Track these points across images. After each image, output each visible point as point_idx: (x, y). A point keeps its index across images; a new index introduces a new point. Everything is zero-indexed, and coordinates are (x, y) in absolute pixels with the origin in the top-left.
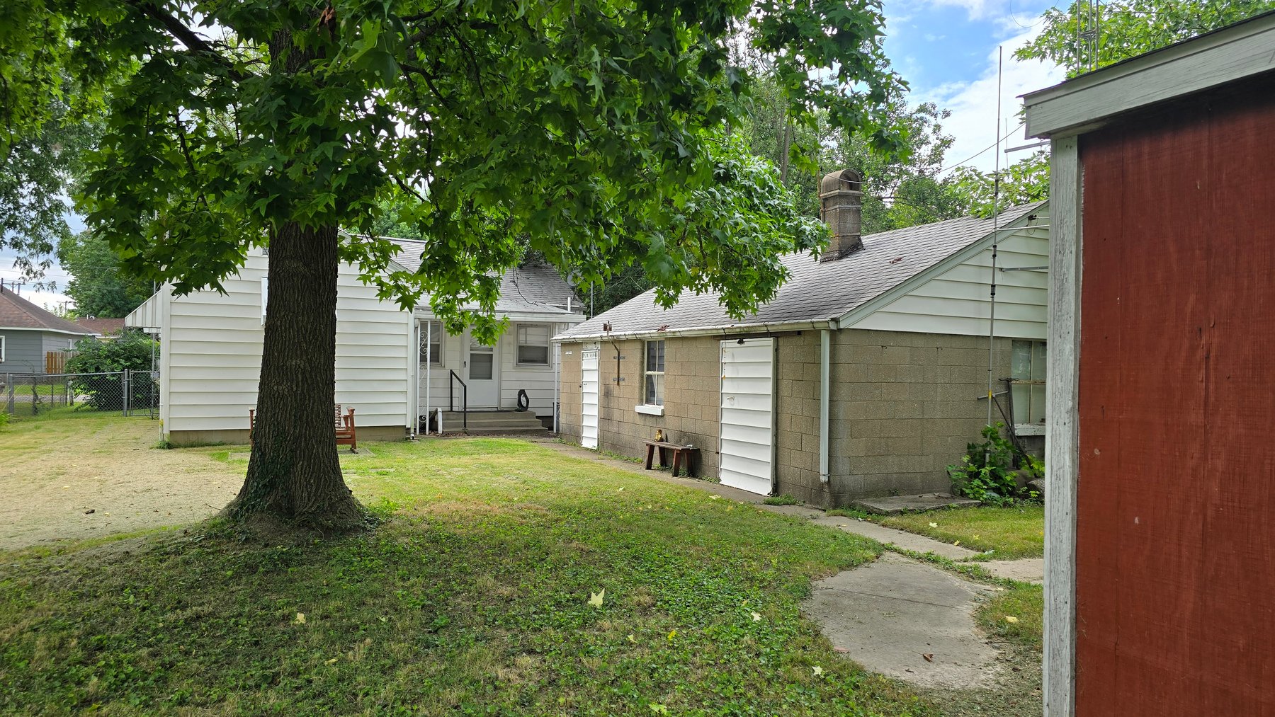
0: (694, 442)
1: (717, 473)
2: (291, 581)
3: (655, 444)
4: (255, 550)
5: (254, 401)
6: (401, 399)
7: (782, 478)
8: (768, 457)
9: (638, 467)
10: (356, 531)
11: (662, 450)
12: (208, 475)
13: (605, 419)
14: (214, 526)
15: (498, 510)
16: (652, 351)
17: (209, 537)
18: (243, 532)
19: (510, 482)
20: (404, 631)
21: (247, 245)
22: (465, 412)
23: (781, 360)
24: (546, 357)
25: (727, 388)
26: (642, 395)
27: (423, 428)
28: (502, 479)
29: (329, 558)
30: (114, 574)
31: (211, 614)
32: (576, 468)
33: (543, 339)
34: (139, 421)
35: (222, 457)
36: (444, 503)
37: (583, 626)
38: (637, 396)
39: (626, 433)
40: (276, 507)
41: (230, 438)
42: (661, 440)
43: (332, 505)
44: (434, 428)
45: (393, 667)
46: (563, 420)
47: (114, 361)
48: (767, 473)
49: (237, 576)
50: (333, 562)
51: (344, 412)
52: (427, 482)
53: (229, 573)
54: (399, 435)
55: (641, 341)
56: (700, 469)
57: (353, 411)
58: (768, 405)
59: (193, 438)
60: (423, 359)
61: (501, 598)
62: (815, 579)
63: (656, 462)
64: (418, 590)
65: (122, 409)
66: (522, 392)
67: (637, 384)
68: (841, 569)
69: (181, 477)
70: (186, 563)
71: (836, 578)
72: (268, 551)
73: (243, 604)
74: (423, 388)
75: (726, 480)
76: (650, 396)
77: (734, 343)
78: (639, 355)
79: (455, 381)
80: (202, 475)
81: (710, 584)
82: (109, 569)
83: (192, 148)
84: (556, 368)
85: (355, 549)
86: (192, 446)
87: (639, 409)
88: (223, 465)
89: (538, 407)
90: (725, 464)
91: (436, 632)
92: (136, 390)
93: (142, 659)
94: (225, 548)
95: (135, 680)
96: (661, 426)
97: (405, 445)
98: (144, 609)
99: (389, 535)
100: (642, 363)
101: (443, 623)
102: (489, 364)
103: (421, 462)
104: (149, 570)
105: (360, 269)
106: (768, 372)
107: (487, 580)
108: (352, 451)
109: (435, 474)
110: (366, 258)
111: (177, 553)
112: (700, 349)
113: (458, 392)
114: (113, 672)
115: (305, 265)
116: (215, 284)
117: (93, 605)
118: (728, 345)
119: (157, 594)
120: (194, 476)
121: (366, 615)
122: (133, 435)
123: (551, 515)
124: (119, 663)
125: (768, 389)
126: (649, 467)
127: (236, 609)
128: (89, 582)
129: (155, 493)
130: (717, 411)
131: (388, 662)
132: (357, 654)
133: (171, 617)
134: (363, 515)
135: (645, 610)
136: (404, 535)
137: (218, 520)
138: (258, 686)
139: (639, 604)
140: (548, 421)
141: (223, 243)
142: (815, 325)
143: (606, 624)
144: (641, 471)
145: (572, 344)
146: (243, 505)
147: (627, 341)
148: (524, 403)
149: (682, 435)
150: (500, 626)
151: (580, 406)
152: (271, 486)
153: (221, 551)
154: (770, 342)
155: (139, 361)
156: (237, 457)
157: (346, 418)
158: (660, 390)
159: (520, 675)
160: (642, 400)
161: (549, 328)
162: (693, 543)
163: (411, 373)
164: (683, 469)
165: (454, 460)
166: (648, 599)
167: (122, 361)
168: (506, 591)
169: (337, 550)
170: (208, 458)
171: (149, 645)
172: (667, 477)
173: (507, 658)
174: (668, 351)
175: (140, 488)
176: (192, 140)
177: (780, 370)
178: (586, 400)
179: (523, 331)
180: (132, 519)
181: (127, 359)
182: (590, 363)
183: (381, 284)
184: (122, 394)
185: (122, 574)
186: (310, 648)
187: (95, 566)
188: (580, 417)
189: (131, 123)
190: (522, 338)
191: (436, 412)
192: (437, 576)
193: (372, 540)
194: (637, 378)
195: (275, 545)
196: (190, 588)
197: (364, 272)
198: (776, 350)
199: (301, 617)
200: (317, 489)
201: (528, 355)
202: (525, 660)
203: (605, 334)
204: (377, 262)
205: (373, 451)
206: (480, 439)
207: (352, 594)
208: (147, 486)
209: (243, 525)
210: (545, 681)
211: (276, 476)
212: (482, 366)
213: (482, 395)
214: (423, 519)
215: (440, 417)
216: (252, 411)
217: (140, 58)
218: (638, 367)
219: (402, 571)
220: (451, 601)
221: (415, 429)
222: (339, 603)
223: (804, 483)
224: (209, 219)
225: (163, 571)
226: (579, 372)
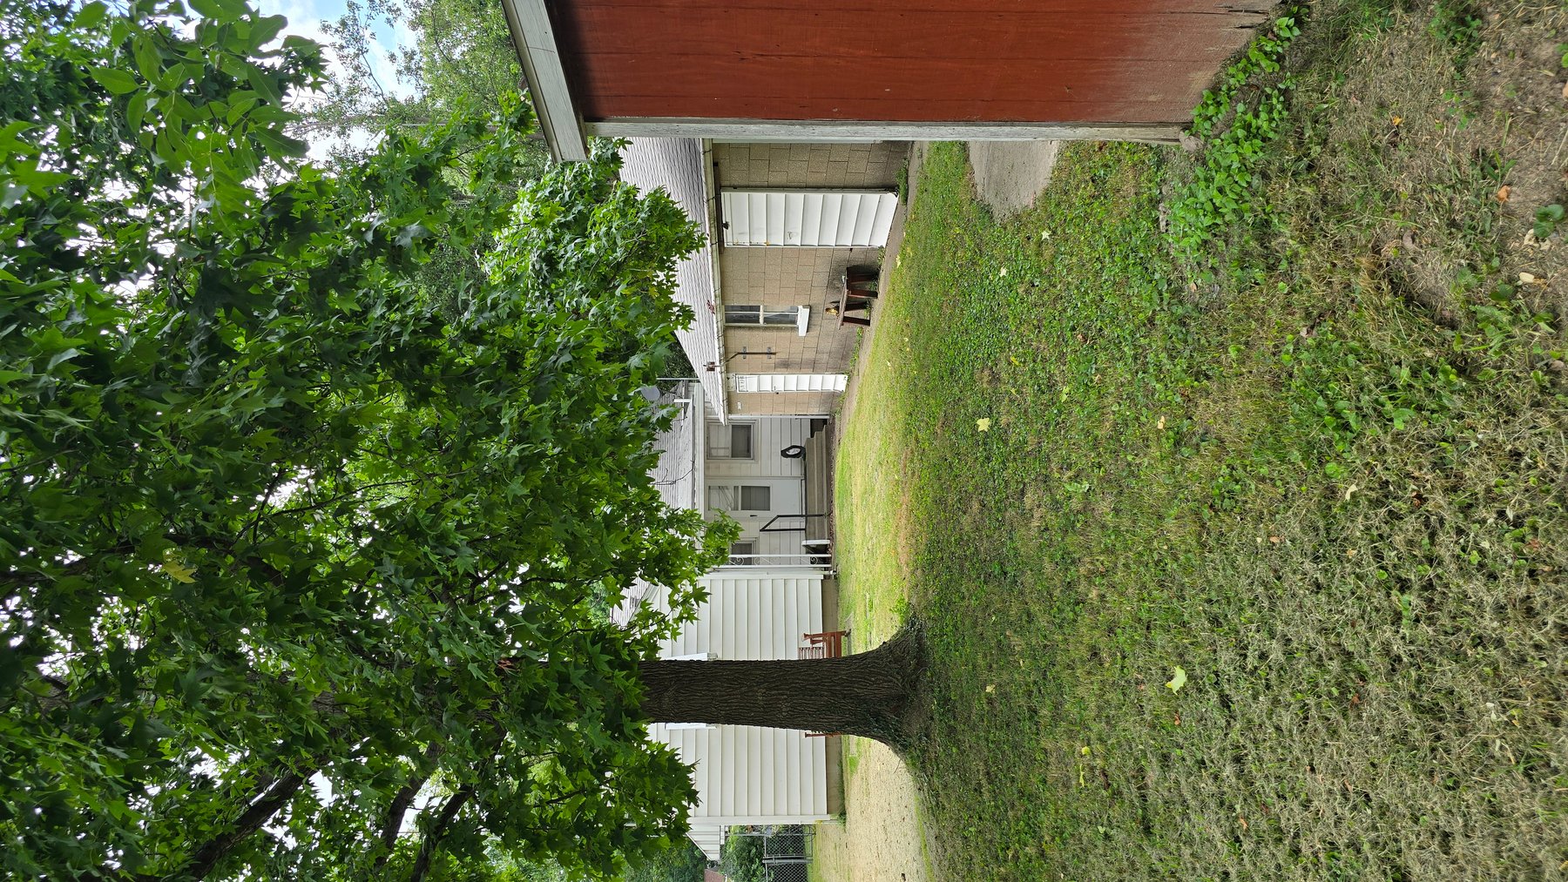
0: (840, 273)
1: (873, 249)
2: (962, 696)
3: (841, 317)
4: (936, 729)
5: (795, 734)
6: (792, 585)
7: (879, 182)
8: (855, 198)
9: (867, 335)
10: (921, 638)
11: (848, 308)
12: (872, 775)
13: (814, 367)
14: (914, 764)
15: (907, 498)
16: (737, 318)
17: (924, 769)
18: (920, 739)
19: (881, 478)
20: (1004, 601)
21: (647, 743)
22: (806, 516)
23: (746, 183)
24: (743, 427)
25: (778, 240)
26: (786, 329)
27: (825, 561)
28: (877, 486)
29: (944, 664)
30: (953, 847)
31: (986, 763)
32: (867, 405)
33: (723, 431)
34: (817, 847)
35: (854, 763)
36: (899, 550)
37: (1006, 443)
38: (788, 334)
39: (829, 345)
40: (897, 711)
41: (834, 755)
42: (837, 308)
43: (896, 661)
44: (824, 549)
45: (1029, 615)
46: (816, 411)
47: (754, 874)
48: (874, 198)
49: (958, 744)
50: (947, 660)
51: (808, 643)
52: (879, 562)
53: (954, 750)
54: (831, 586)
55: (726, 329)
56: (869, 267)
57: (806, 636)
58: (797, 198)
59: (835, 791)
60: (748, 561)
61: (981, 512)
62: (976, 193)
63: (861, 314)
64: (972, 586)
65: (804, 865)
66: (784, 453)
67: (775, 334)
68: (967, 159)
69: (873, 801)
70: (945, 787)
71: (975, 168)
72: (936, 717)
73: (978, 737)
74: (780, 561)
75: (881, 240)
76: (788, 320)
77: (727, 233)
78: (741, 332)
79: (772, 526)
80: (871, 781)
81: (976, 308)
82: (950, 851)
83: (560, 793)
84: (756, 416)
85: (937, 640)
86: (843, 792)
87: (802, 331)
88: (862, 761)
89: (801, 437)
90: (864, 241)
91: (1006, 573)
92: (784, 851)
93: (1015, 816)
94: (933, 755)
95: (1029, 818)
96: (821, 308)
97: (842, 580)
98: (980, 818)
99: (925, 608)
100: (750, 328)
101: (998, 567)
102: (753, 491)
103: (860, 566)
104: (951, 818)
105: (666, 638)
106: (760, 197)
107: (966, 520)
108: (848, 635)
109: (871, 552)
110: (655, 633)
111: (937, 795)
112: (736, 268)
113: (785, 524)
114: (1023, 836)
115: (666, 690)
116: (689, 769)
117: (977, 859)
118: (730, 239)
119: (969, 808)
120: (872, 789)
121: (989, 633)
122: (832, 851)
123: (913, 445)
124: (1018, 832)
125: (778, 197)
126: (867, 323)
127: (983, 743)
128: (960, 867)
129: (888, 822)
130: (804, 250)
131: (1025, 617)
132: (1017, 642)
133: (986, 796)
134: (907, 632)
135: (995, 378)
136: (926, 594)
137: (909, 761)
138: (1037, 723)
139: (990, 382)
140: (817, 425)
141: (650, 763)
142: (707, 149)
143: (1003, 420)
144: (870, 332)
145: (730, 403)
146: (894, 740)
147: (725, 346)
148: (796, 451)
149: (831, 285)
150: (1003, 517)
151: (800, 393)
152: (877, 716)
153: (937, 758)
154: (725, 196)
155: (754, 850)
156: (853, 749)
157: (813, 642)
158: (780, 308)
159: (1039, 506)
160: (792, 329)
161: (710, 424)
162: (940, 308)
163: (764, 576)
164: (869, 286)
165: (858, 531)
166: (986, 372)
167: (754, 866)
168: (976, 506)
169: (937, 655)
170: (855, 776)
171: (1006, 811)
172: (878, 304)
173: (1026, 516)
174: (736, 301)
175: (883, 836)
176: (552, 794)
177: (758, 183)
178: (792, 387)
179: (714, 452)
180: (910, 840)
181: (752, 861)
182: (749, 383)
183: (680, 619)
184: (788, 865)
185: (954, 840)
186: (1013, 681)
187: (946, 863)
188: (812, 394)
189: (545, 843)
190: (722, 453)
191: (806, 546)
192: (962, 566)
193: (930, 624)
194: (767, 334)
195: (932, 711)
196: (966, 782)
197: (668, 634)
198: (735, 188)
199: (989, 689)
200: (880, 674)
201: (742, 446)
202: (1029, 500)
203: (718, 369)
204: (659, 623)
205: (848, 614)
206: (836, 502)
207: (973, 645)
208: (881, 831)
209: (913, 740)
210: (1042, 486)
211: (868, 711)
212: (754, 497)
213: (787, 497)
214: (913, 573)
215: (813, 542)
216: (807, 735)
217: (485, 837)
218: (755, 333)
219: (956, 598)
220: (982, 556)
221: (826, 569)
222: (980, 656)
223: (883, 159)
224: (628, 775)
225: (951, 806)
226: (760, 395)
